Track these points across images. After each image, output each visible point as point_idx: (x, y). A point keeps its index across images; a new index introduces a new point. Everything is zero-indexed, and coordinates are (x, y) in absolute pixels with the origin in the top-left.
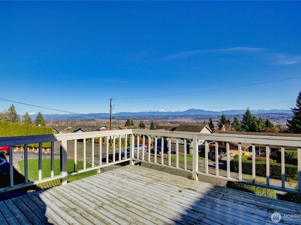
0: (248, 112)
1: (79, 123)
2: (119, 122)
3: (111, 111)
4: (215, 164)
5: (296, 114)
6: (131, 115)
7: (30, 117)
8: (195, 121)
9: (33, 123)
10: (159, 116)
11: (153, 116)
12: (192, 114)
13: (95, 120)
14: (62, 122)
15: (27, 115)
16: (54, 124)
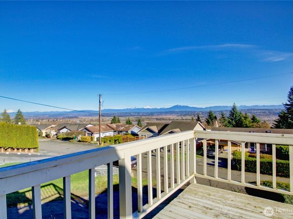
0: (234, 108)
1: (61, 120)
2: (103, 119)
3: (100, 107)
4: (214, 162)
5: (288, 109)
6: (115, 112)
7: (8, 115)
8: (180, 118)
9: (12, 121)
10: (144, 113)
11: (139, 113)
12: (177, 110)
13: (78, 118)
14: (43, 119)
15: (5, 113)
16: (35, 122)
